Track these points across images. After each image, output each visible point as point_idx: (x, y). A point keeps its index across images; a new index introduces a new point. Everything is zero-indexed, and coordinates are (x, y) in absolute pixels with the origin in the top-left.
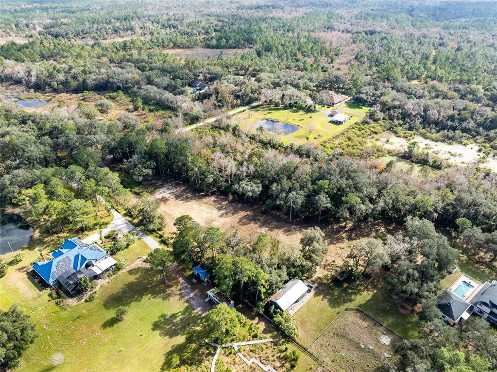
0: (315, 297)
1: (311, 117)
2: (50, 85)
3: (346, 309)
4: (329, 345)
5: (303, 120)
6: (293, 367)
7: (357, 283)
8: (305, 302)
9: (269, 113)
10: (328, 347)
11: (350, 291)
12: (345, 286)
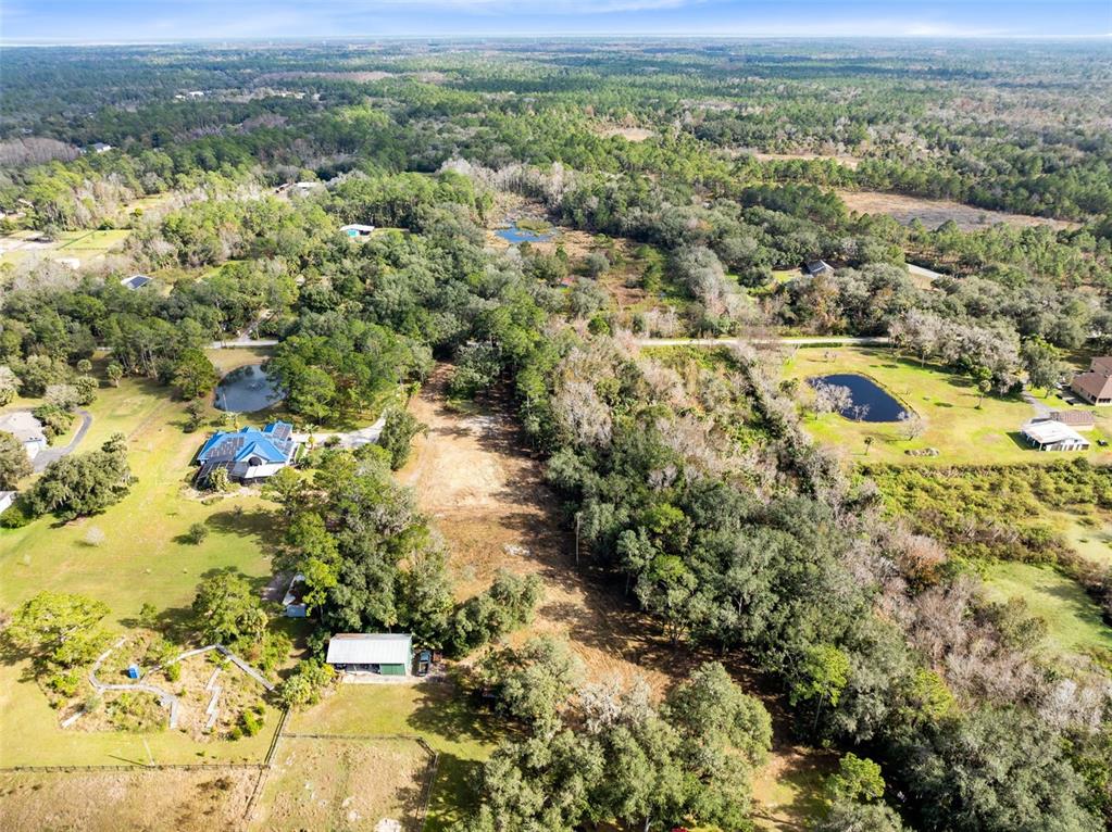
0: (413, 688)
1: (977, 408)
2: (571, 213)
3: (420, 741)
4: (314, 758)
5: (950, 406)
6: (232, 737)
7: (511, 724)
8: (389, 682)
9: (890, 366)
10: (309, 760)
11: (476, 726)
12: (482, 712)
